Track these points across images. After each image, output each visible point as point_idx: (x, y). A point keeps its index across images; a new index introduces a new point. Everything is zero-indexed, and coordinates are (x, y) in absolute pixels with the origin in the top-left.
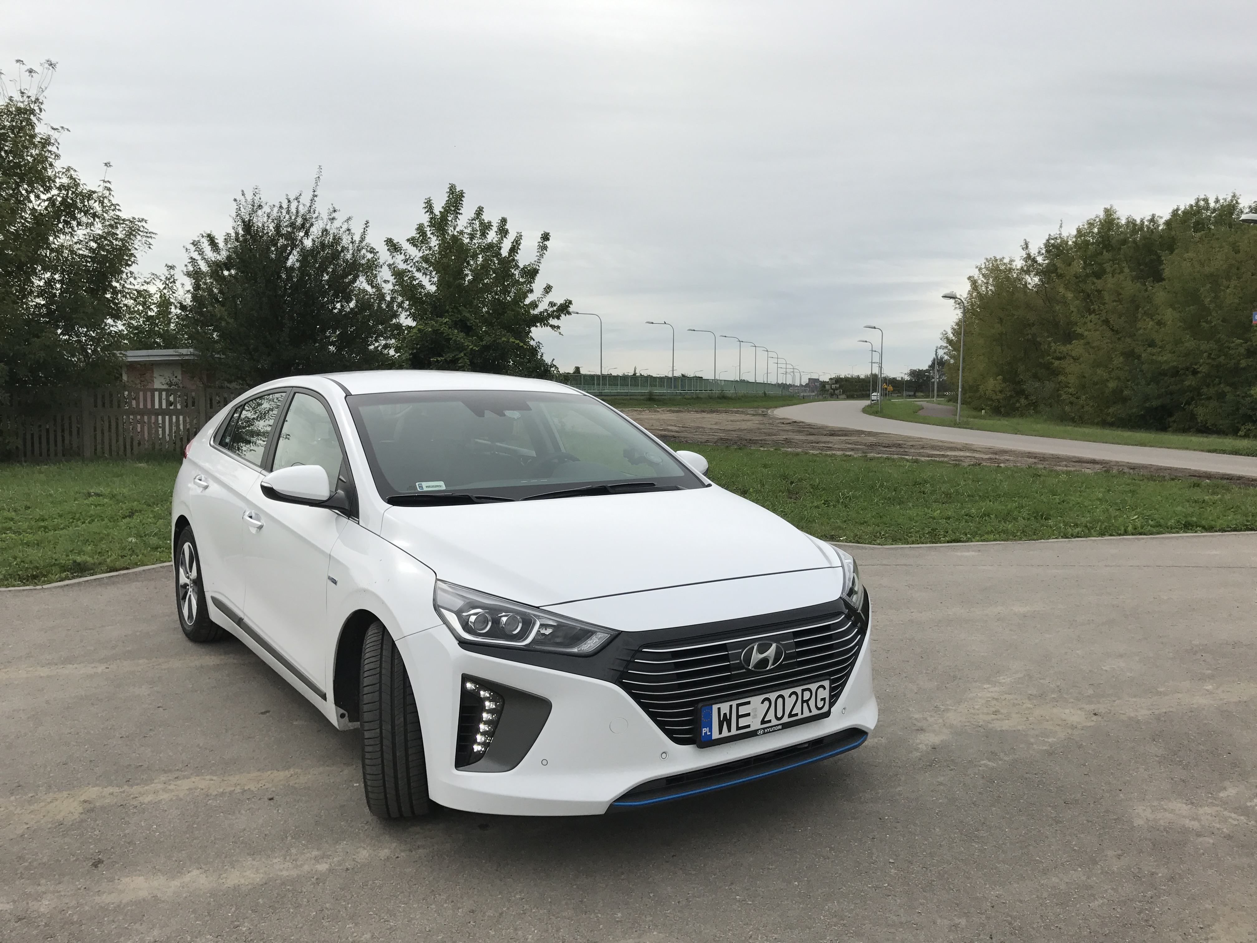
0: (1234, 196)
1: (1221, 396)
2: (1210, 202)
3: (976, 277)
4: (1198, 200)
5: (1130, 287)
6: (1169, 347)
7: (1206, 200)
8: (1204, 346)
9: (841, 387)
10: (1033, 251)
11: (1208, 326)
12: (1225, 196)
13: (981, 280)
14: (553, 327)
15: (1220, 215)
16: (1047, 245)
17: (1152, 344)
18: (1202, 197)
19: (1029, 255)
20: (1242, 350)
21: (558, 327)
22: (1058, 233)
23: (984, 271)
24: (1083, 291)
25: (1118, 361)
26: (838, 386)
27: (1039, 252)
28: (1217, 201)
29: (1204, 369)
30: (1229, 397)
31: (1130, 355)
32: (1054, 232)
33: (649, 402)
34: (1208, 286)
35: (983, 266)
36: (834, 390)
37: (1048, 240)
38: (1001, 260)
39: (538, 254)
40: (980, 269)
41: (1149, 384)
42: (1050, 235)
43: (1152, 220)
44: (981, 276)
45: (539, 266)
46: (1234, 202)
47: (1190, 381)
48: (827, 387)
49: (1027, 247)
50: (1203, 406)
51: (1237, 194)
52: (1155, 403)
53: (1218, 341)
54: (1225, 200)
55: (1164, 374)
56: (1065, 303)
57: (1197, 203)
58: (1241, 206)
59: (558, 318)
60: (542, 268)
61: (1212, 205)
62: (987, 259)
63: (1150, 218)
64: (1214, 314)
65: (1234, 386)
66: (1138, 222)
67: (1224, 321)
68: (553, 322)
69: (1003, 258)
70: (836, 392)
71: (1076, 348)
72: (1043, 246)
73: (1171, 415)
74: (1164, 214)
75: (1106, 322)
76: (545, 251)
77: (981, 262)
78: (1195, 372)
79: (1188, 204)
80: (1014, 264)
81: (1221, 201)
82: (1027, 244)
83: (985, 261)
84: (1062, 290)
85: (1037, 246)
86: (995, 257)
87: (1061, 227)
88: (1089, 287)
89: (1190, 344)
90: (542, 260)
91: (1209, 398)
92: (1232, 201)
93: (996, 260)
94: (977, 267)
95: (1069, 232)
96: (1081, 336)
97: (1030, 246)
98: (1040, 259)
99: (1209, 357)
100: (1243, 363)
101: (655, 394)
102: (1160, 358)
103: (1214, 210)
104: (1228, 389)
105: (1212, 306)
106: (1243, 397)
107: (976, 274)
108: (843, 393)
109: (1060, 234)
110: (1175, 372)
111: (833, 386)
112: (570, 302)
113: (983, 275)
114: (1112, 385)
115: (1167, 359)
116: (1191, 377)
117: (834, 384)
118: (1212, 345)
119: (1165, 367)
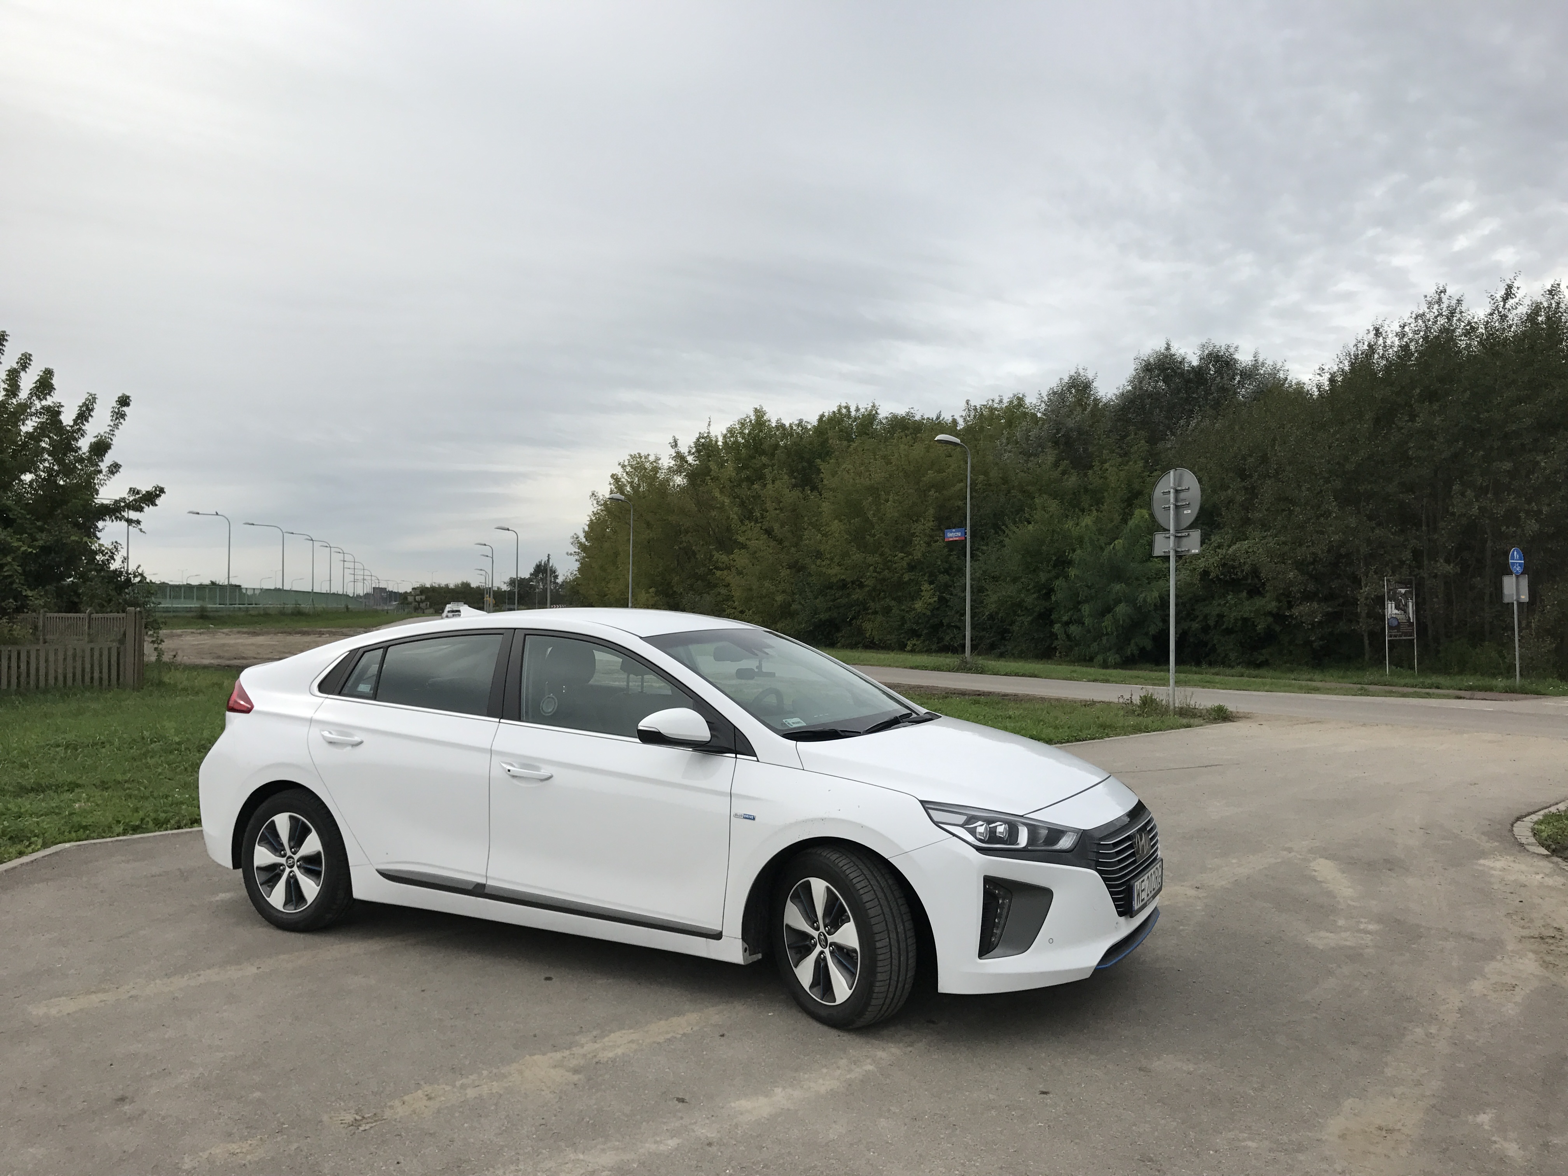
0: (874, 406)
1: (887, 610)
2: (851, 410)
3: (620, 476)
4: (840, 408)
5: (791, 496)
6: (836, 560)
7: (848, 408)
8: (870, 559)
9: (427, 599)
10: (684, 450)
11: (872, 539)
12: (865, 406)
13: (625, 478)
14: (129, 521)
15: (861, 424)
16: (697, 443)
17: (819, 555)
18: (844, 404)
19: (678, 453)
20: (905, 564)
21: (138, 522)
22: (707, 431)
23: (628, 469)
24: (738, 497)
25: (784, 573)
26: (423, 597)
27: (689, 452)
28: (858, 410)
29: (870, 583)
30: (895, 611)
31: (797, 567)
32: (704, 430)
33: (201, 621)
34: (870, 499)
35: (626, 463)
36: (419, 603)
37: (698, 439)
38: (646, 458)
39: (112, 424)
40: (624, 466)
41: (816, 598)
42: (700, 433)
43: (800, 424)
44: (625, 474)
45: (112, 440)
46: (874, 412)
47: (858, 595)
48: (410, 599)
49: (676, 445)
50: (869, 620)
51: (877, 404)
52: (824, 616)
53: (882, 555)
54: (866, 409)
55: (830, 587)
56: (722, 508)
57: (839, 410)
58: (880, 416)
59: (141, 510)
60: (116, 442)
61: (853, 413)
62: (631, 455)
63: (797, 422)
64: (876, 527)
65: (899, 600)
66: (787, 425)
67: (886, 534)
68: (133, 515)
69: (649, 455)
70: (421, 605)
71: (740, 559)
72: (693, 445)
73: (838, 630)
74: (812, 420)
75: (769, 532)
76: (122, 421)
77: (625, 458)
78: (861, 586)
79: (831, 411)
80: (660, 462)
81: (862, 410)
82: (675, 441)
83: (629, 457)
84: (717, 494)
85: (686, 444)
86: (639, 454)
87: (709, 425)
88: (744, 492)
89: (857, 556)
90: (116, 432)
91: (875, 613)
92: (872, 410)
93: (641, 457)
94: (619, 464)
95: (718, 432)
96: (743, 546)
97: (679, 443)
98: (690, 459)
99: (875, 571)
100: (906, 578)
101: (209, 610)
102: (829, 571)
103: (856, 419)
104: (893, 603)
105: (875, 520)
106: (907, 611)
107: (619, 471)
108: (431, 607)
109: (709, 433)
110: (843, 585)
111: (418, 598)
112: (162, 491)
113: (627, 473)
114: (779, 598)
115: (835, 572)
116: (858, 590)
117: (418, 595)
118: (877, 558)
119: (834, 580)
